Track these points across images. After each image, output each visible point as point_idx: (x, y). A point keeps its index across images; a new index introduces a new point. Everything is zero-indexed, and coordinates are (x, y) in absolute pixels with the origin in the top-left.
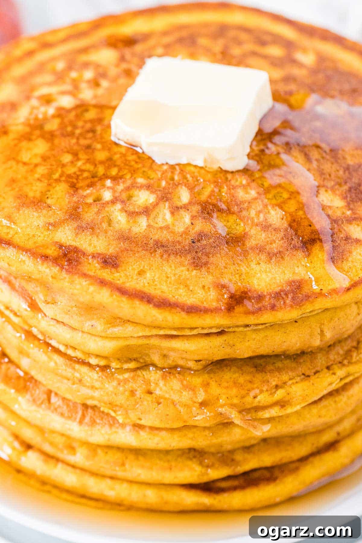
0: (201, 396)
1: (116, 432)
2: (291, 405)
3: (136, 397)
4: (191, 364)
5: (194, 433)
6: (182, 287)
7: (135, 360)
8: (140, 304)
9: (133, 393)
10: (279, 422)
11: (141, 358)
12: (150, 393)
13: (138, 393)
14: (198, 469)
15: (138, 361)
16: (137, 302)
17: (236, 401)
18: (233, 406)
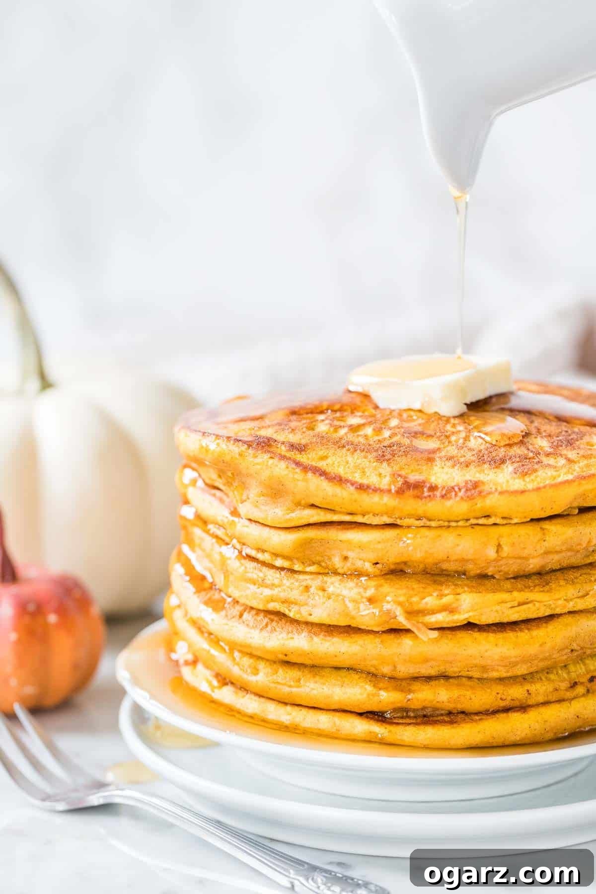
0: (370, 592)
1: (292, 638)
2: (460, 613)
3: (310, 593)
4: (368, 567)
5: (364, 640)
6: (359, 471)
7: (319, 563)
8: (312, 476)
9: (307, 588)
10: (451, 639)
11: (323, 561)
12: (324, 590)
13: (312, 590)
14: (369, 688)
15: (321, 565)
16: (310, 475)
17: (402, 599)
18: (400, 604)
